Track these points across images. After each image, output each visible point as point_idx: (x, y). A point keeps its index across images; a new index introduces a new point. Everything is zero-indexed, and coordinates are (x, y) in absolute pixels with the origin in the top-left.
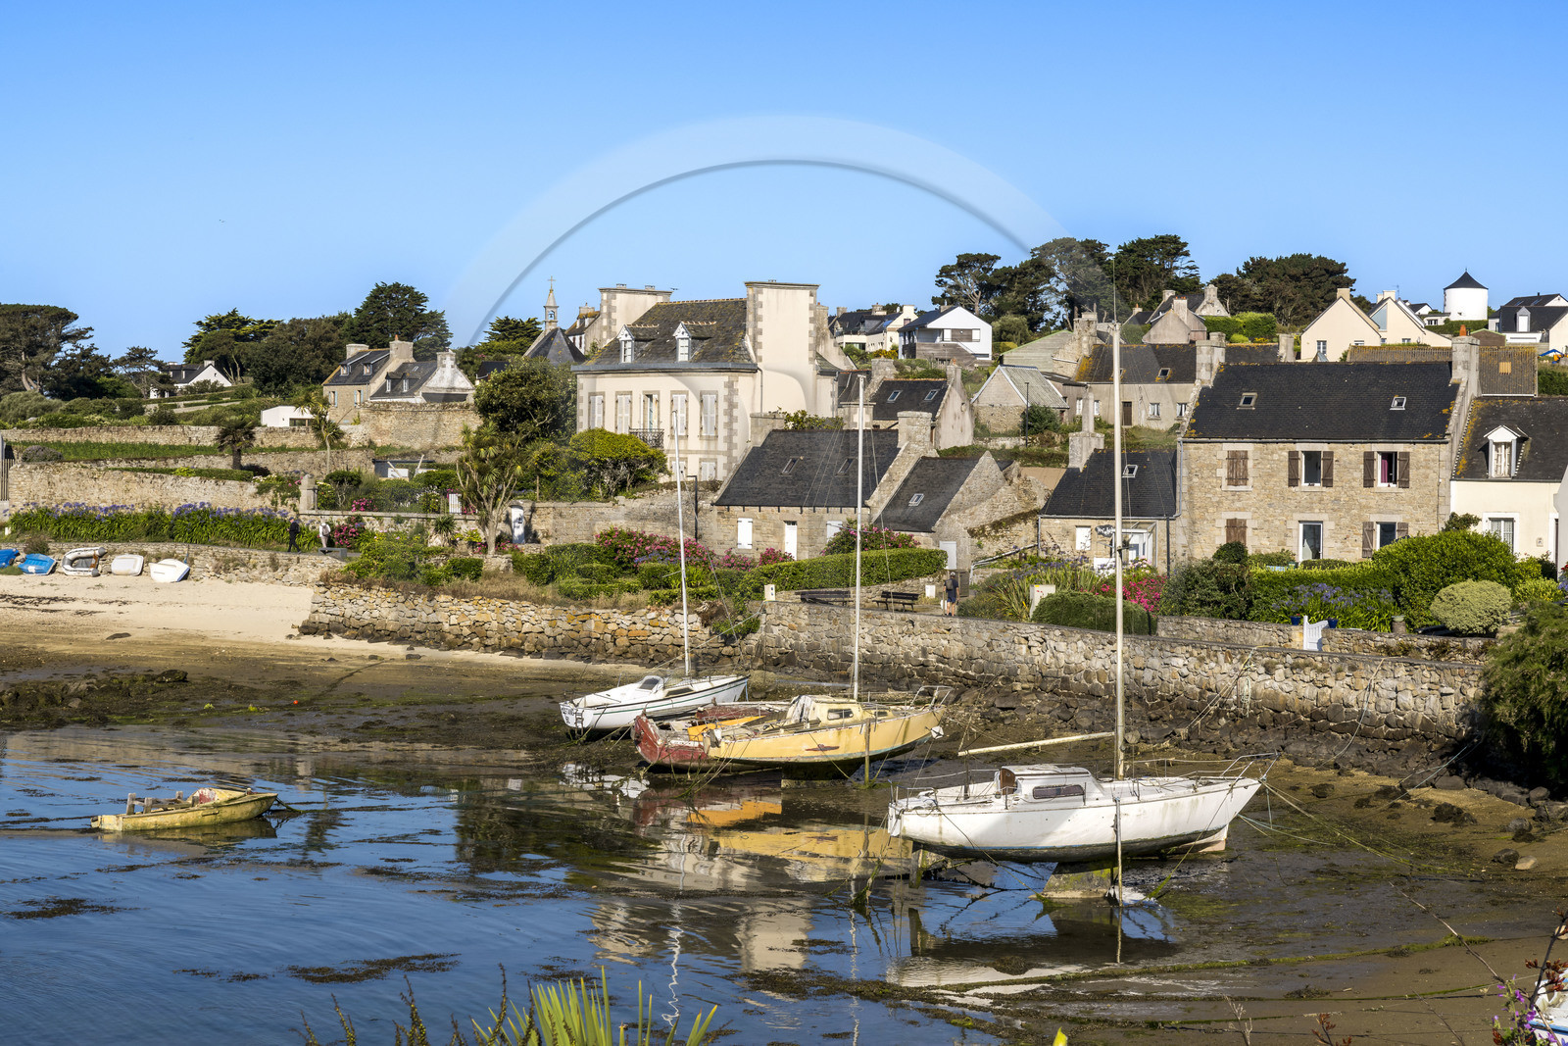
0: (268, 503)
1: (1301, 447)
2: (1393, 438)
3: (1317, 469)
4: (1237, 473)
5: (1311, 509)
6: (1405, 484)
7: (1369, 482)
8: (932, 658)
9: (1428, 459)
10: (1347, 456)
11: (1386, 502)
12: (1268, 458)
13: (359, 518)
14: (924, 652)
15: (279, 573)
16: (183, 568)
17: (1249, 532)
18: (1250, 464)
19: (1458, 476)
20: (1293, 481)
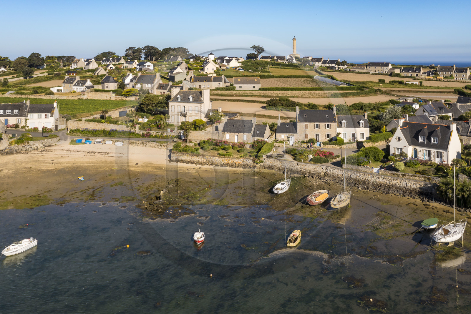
0: (129, 129)
1: (316, 123)
2: (329, 122)
3: (317, 126)
4: (306, 127)
5: (317, 132)
6: (331, 128)
7: (325, 128)
8: (302, 169)
9: (334, 125)
10: (322, 124)
11: (328, 131)
12: (311, 125)
13: (149, 132)
14: (301, 168)
15: (145, 145)
16: (122, 143)
17: (308, 135)
18: (308, 126)
19: (338, 127)
20: (314, 128)
